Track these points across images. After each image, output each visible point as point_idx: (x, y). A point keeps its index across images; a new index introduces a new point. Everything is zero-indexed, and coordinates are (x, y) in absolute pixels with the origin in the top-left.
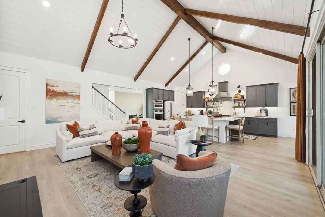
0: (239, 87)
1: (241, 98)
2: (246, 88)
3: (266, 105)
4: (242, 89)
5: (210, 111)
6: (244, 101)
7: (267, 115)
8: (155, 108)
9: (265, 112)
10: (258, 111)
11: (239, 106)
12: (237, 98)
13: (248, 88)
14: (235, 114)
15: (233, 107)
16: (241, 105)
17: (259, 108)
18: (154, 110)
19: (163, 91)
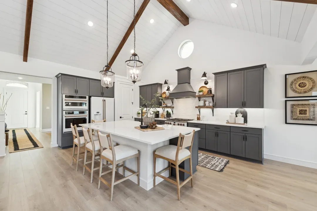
0: (205, 75)
1: (208, 92)
2: (214, 75)
3: (244, 105)
4: (209, 78)
5: (167, 112)
6: (211, 98)
7: (246, 121)
8: (65, 108)
9: (242, 117)
10: (232, 113)
11: (204, 106)
12: (201, 93)
13: (217, 75)
14: (200, 118)
15: (196, 107)
16: (207, 103)
17: (234, 110)
18: (64, 112)
19: (88, 80)
